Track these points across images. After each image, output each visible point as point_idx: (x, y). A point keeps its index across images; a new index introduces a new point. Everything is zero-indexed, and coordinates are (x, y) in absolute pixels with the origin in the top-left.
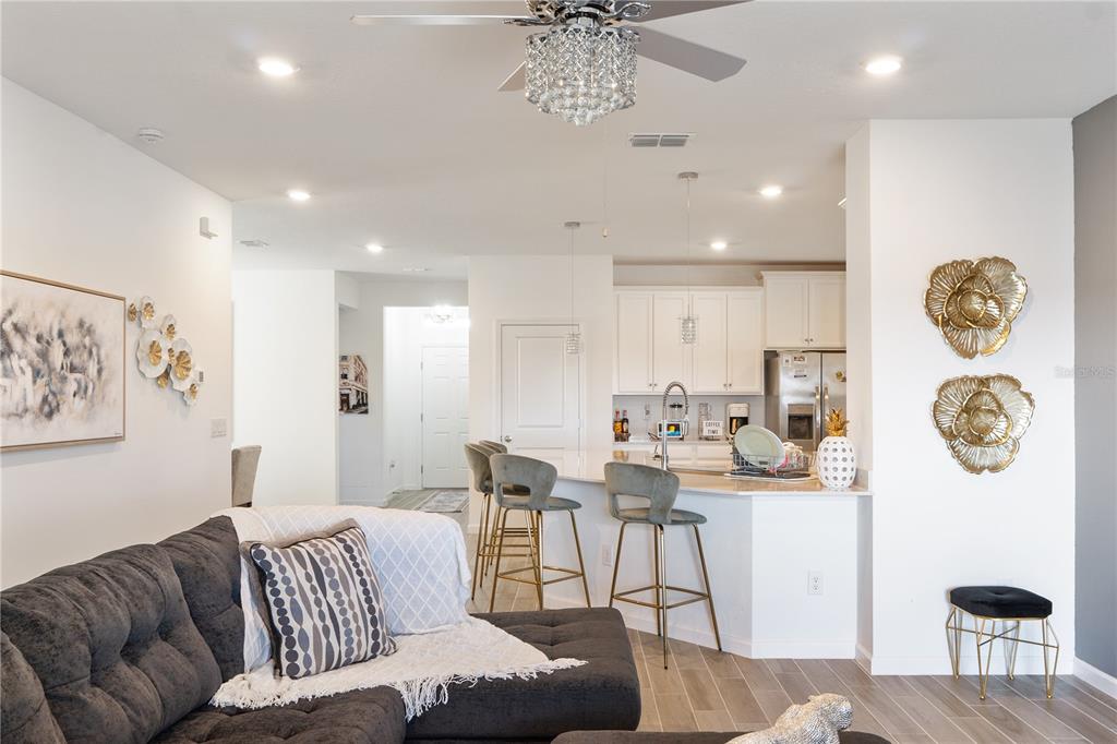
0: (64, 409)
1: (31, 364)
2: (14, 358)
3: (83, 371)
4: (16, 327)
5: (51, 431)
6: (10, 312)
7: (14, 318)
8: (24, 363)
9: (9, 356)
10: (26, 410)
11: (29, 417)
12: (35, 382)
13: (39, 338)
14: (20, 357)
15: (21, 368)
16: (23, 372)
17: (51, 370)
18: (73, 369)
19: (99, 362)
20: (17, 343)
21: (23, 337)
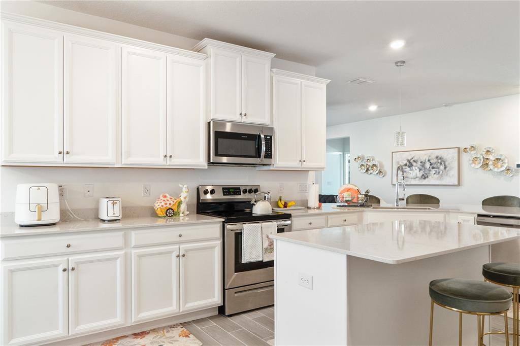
0: (430, 177)
1: (418, 168)
2: (413, 167)
3: (438, 168)
4: (414, 161)
5: (425, 182)
6: (412, 158)
7: (414, 159)
8: (416, 168)
10: (417, 177)
11: (417, 179)
12: (420, 171)
13: (421, 162)
16: (416, 169)
17: (425, 169)
18: (433, 168)
19: (445, 165)
20: (414, 164)
21: (416, 163)
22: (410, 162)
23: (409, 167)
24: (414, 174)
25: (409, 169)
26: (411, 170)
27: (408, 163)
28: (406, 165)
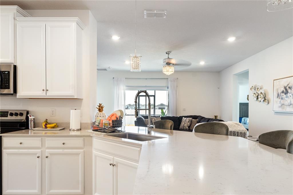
2: (289, 94)
4: (289, 87)
6: (288, 85)
7: (289, 86)
8: (291, 95)
9: (287, 94)
14: (290, 94)
15: (290, 96)
20: (289, 91)
21: (291, 89)
22: (286, 89)
23: (286, 94)
24: (289, 101)
25: (285, 96)
26: (287, 97)
27: (285, 91)
28: (283, 92)
